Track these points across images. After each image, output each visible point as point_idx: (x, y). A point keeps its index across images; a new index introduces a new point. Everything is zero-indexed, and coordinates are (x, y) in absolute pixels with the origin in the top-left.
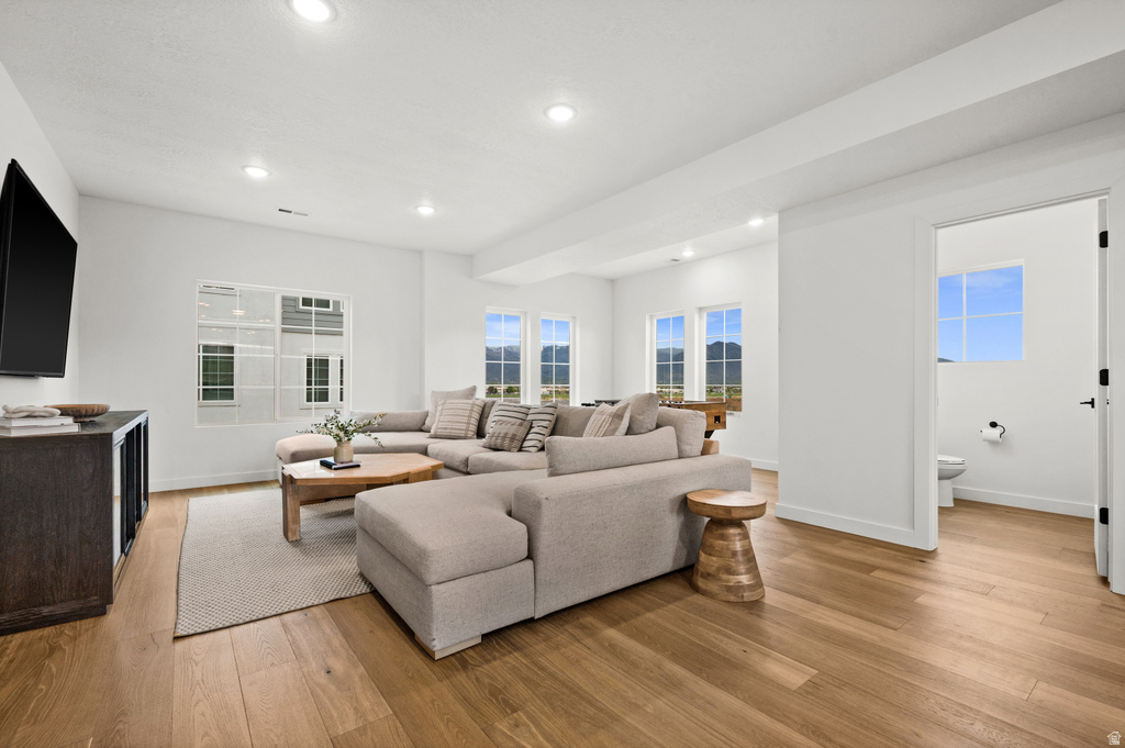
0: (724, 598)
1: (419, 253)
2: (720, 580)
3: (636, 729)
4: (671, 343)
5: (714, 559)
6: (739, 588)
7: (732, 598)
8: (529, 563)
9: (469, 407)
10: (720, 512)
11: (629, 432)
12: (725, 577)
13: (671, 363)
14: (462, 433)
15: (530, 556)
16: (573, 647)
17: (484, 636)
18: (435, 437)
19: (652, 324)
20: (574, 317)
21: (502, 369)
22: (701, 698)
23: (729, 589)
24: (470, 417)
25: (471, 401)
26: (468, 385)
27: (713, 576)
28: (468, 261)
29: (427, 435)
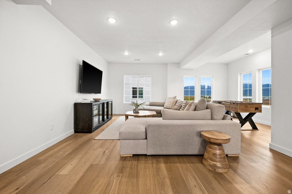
0: (208, 168)
1: (167, 64)
2: (208, 161)
3: (139, 190)
4: (248, 82)
5: (207, 154)
6: (215, 166)
7: (211, 169)
8: (145, 140)
9: (173, 101)
10: (207, 138)
11: (195, 110)
12: (209, 161)
13: (248, 89)
14: (170, 108)
15: (146, 138)
16: (149, 165)
17: (133, 155)
18: (165, 108)
19: (241, 76)
20: (213, 76)
21: (189, 92)
22: (165, 192)
23: (210, 165)
24: (173, 104)
25: (174, 100)
26: (174, 96)
27: (206, 159)
28: (178, 64)
29: (163, 107)
